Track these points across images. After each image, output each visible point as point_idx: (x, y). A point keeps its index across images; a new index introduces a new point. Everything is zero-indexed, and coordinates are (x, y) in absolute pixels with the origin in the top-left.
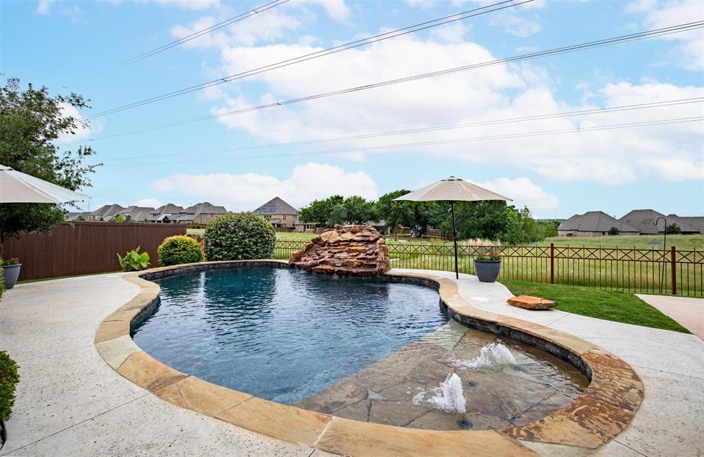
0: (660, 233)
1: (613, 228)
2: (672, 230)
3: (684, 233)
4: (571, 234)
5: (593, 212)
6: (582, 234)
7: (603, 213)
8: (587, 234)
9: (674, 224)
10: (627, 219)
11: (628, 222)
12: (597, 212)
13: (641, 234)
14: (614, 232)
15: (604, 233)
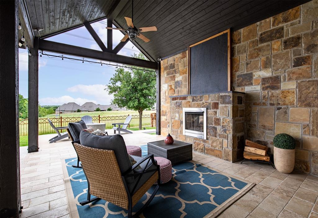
0: (95, 111)
1: (78, 110)
2: (98, 110)
3: (101, 111)
4: (61, 112)
5: (71, 103)
6: (67, 112)
7: (75, 103)
8: (69, 112)
9: (98, 108)
10: (84, 106)
11: (84, 107)
12: (73, 103)
13: (89, 111)
14: (79, 111)
15: (75, 112)
